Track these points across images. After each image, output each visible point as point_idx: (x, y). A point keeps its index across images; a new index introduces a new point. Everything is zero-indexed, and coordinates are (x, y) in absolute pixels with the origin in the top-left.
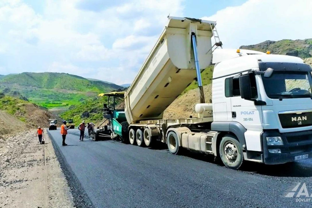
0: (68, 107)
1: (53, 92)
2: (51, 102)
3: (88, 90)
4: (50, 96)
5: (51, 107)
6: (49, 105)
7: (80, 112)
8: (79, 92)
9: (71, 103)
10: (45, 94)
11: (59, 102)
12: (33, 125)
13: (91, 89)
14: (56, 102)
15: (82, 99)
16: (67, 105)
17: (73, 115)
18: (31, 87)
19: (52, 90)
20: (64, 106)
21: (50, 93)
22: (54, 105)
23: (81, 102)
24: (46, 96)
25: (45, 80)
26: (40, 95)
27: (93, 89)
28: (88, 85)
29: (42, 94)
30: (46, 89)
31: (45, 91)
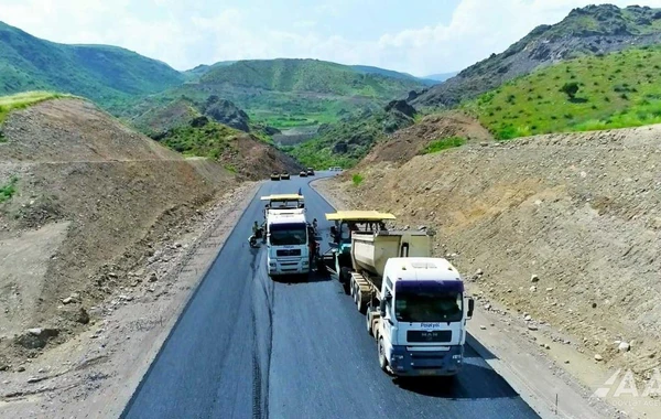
0: (318, 126)
1: (290, 97)
2: (288, 118)
3: (355, 92)
4: (285, 106)
5: (288, 126)
6: (284, 123)
7: (332, 141)
8: (339, 97)
9: (323, 119)
10: (278, 101)
11: (301, 117)
12: (248, 175)
13: (361, 91)
14: (296, 117)
15: (343, 112)
16: (316, 122)
17: (320, 148)
18: (252, 88)
19: (289, 93)
20: (310, 124)
21: (286, 100)
22: (293, 123)
23: (341, 117)
24: (279, 106)
25: (278, 73)
26: (269, 103)
27: (364, 90)
28: (355, 82)
29: (271, 100)
30: (278, 92)
31: (278, 95)
